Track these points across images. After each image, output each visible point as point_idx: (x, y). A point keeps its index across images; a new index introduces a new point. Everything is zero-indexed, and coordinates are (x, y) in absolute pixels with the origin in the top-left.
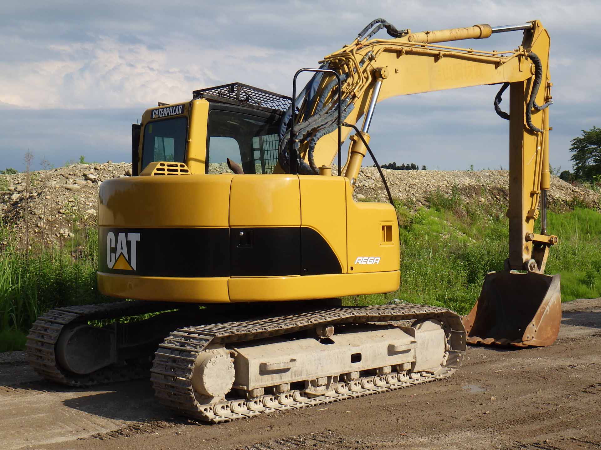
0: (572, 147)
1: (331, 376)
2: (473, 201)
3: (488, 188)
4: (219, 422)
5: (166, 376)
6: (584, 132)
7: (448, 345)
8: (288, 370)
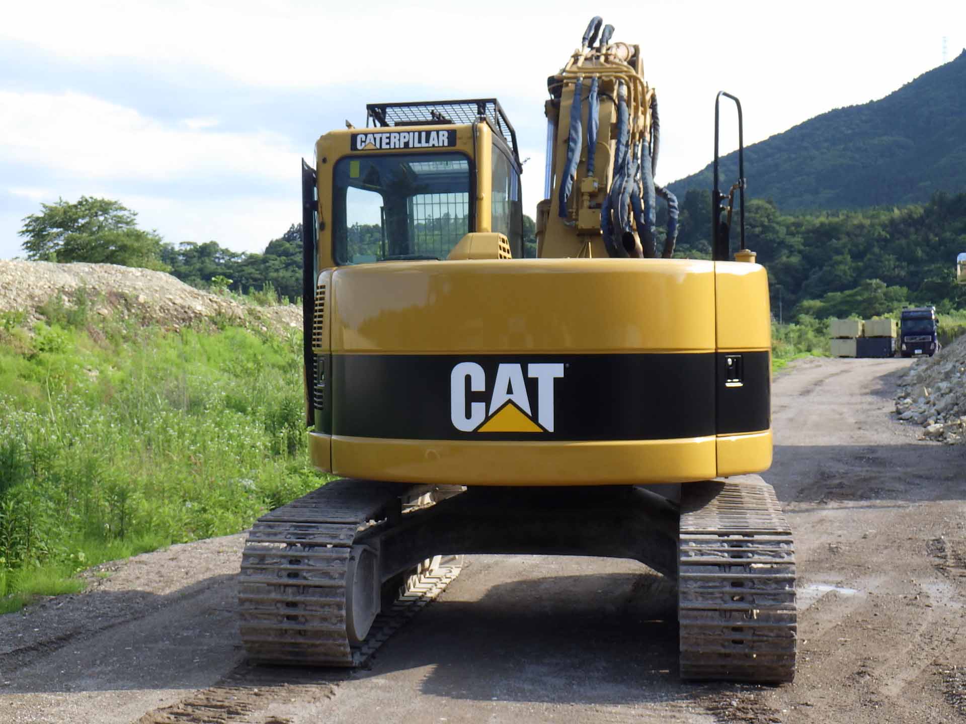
0: (24, 229)
5: (722, 612)
6: (45, 207)
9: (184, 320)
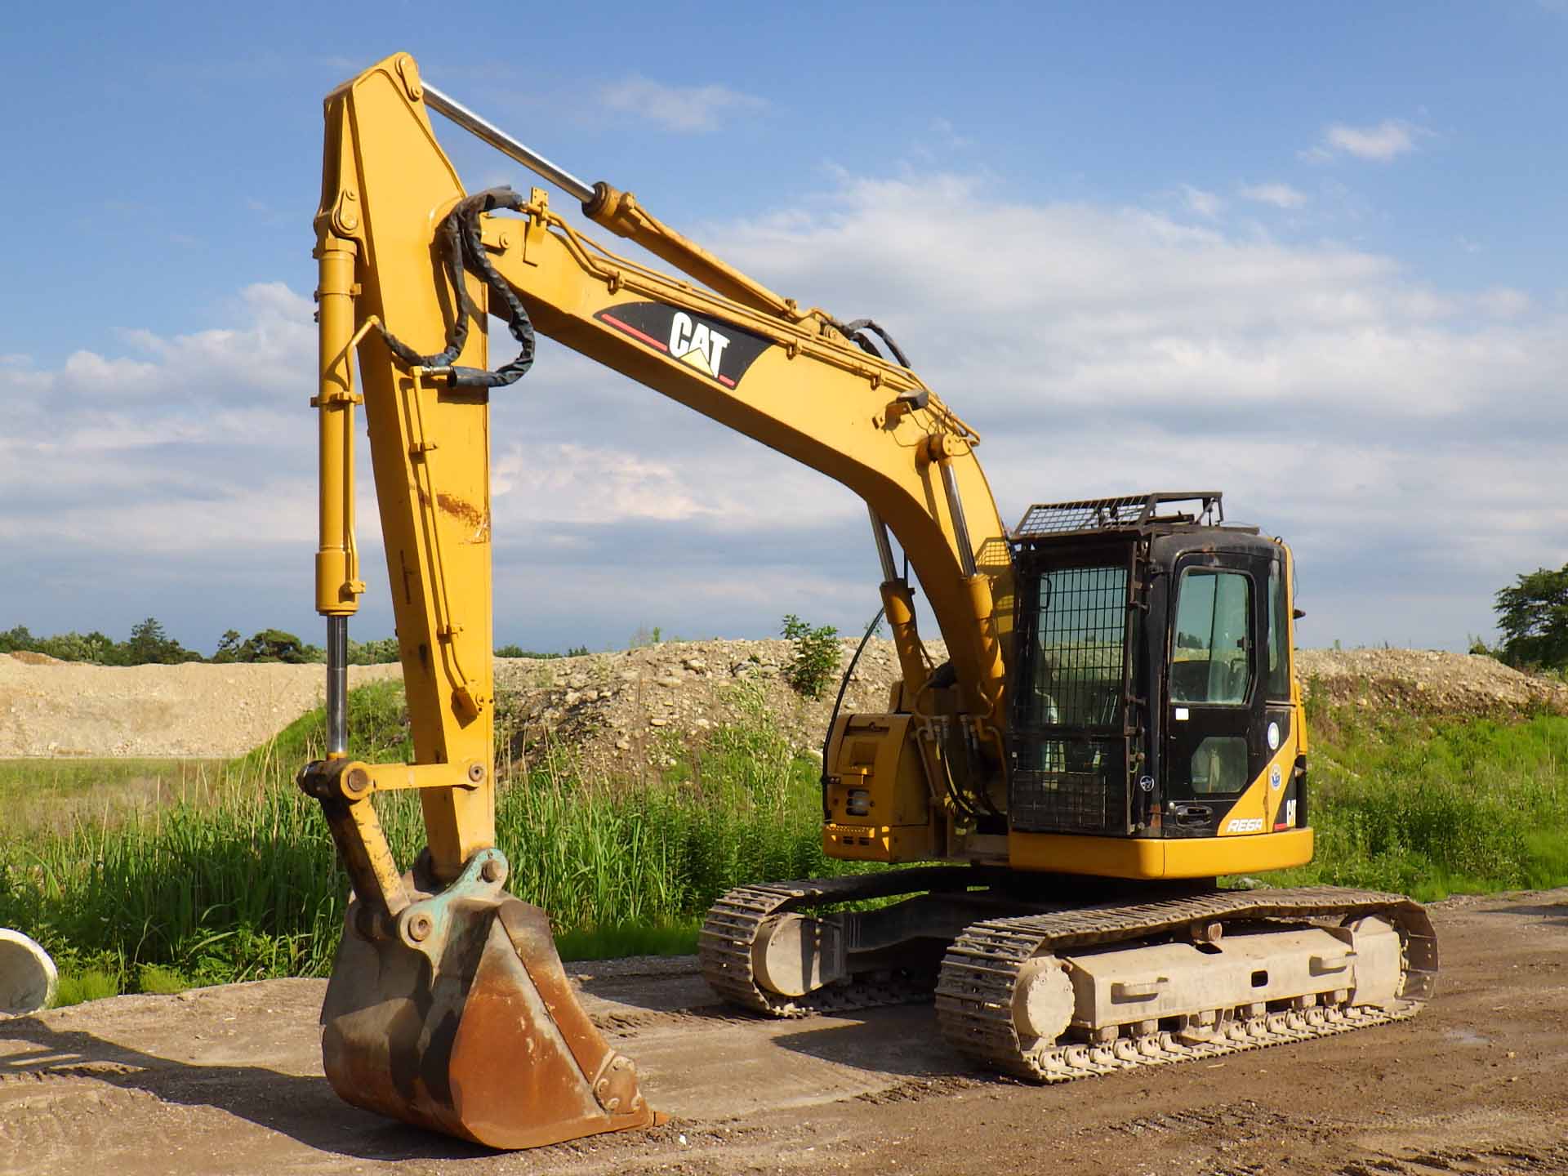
0: (1499, 604)
1: (1221, 1010)
2: (1346, 704)
3: (1372, 681)
4: (1056, 1082)
5: (963, 1000)
6: (1521, 577)
7: (1403, 959)
8: (1154, 996)
9: (1477, 708)
